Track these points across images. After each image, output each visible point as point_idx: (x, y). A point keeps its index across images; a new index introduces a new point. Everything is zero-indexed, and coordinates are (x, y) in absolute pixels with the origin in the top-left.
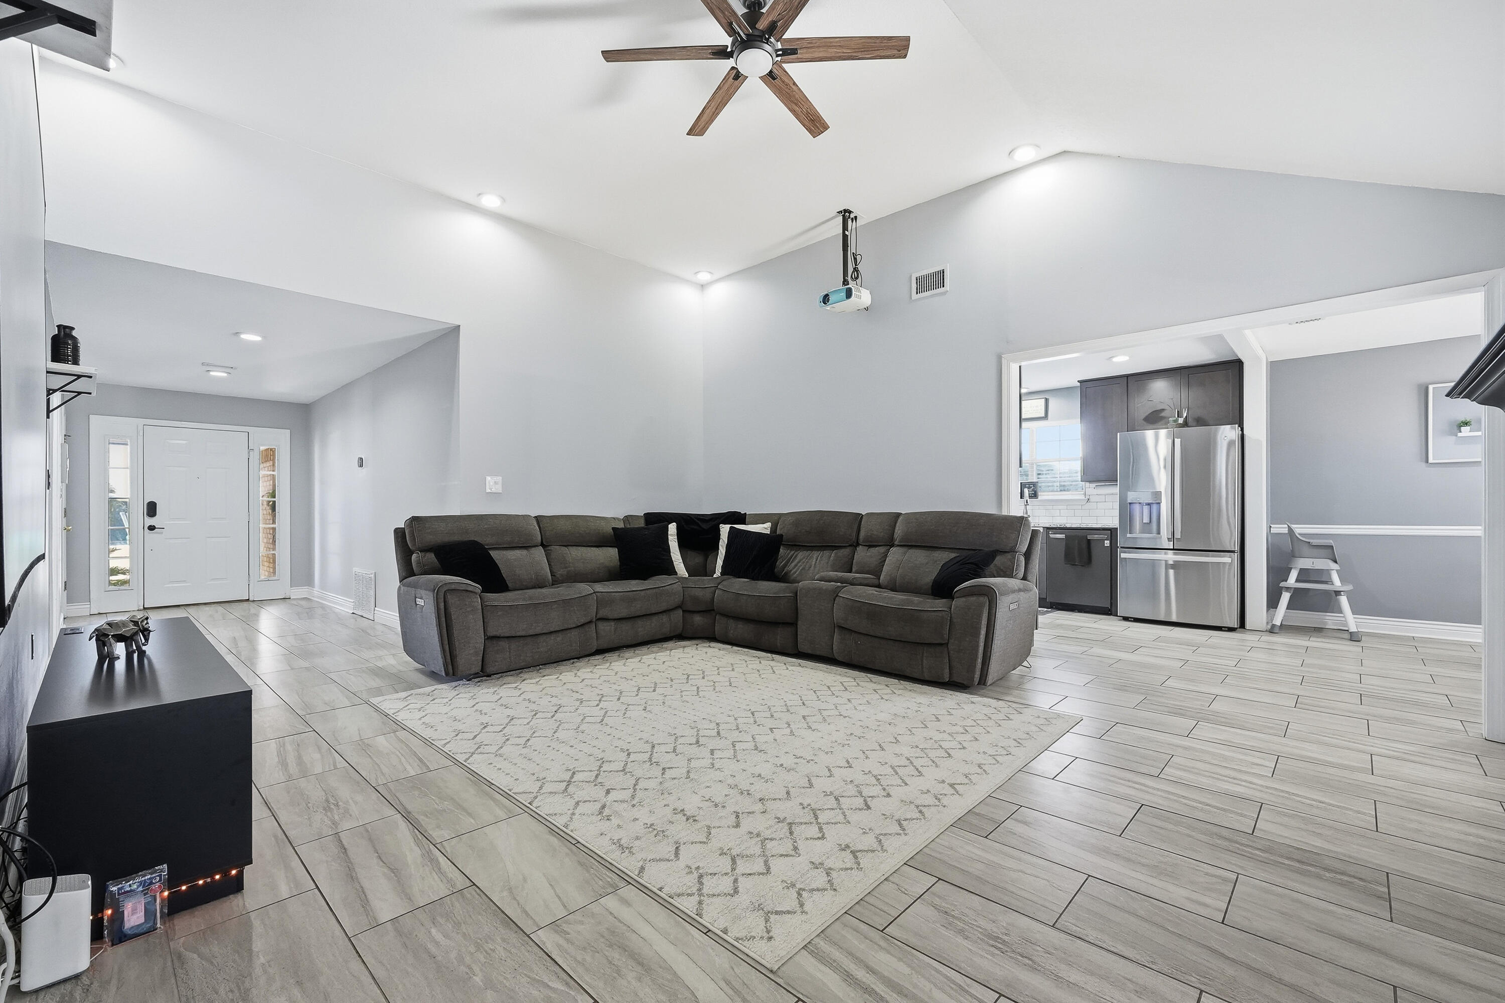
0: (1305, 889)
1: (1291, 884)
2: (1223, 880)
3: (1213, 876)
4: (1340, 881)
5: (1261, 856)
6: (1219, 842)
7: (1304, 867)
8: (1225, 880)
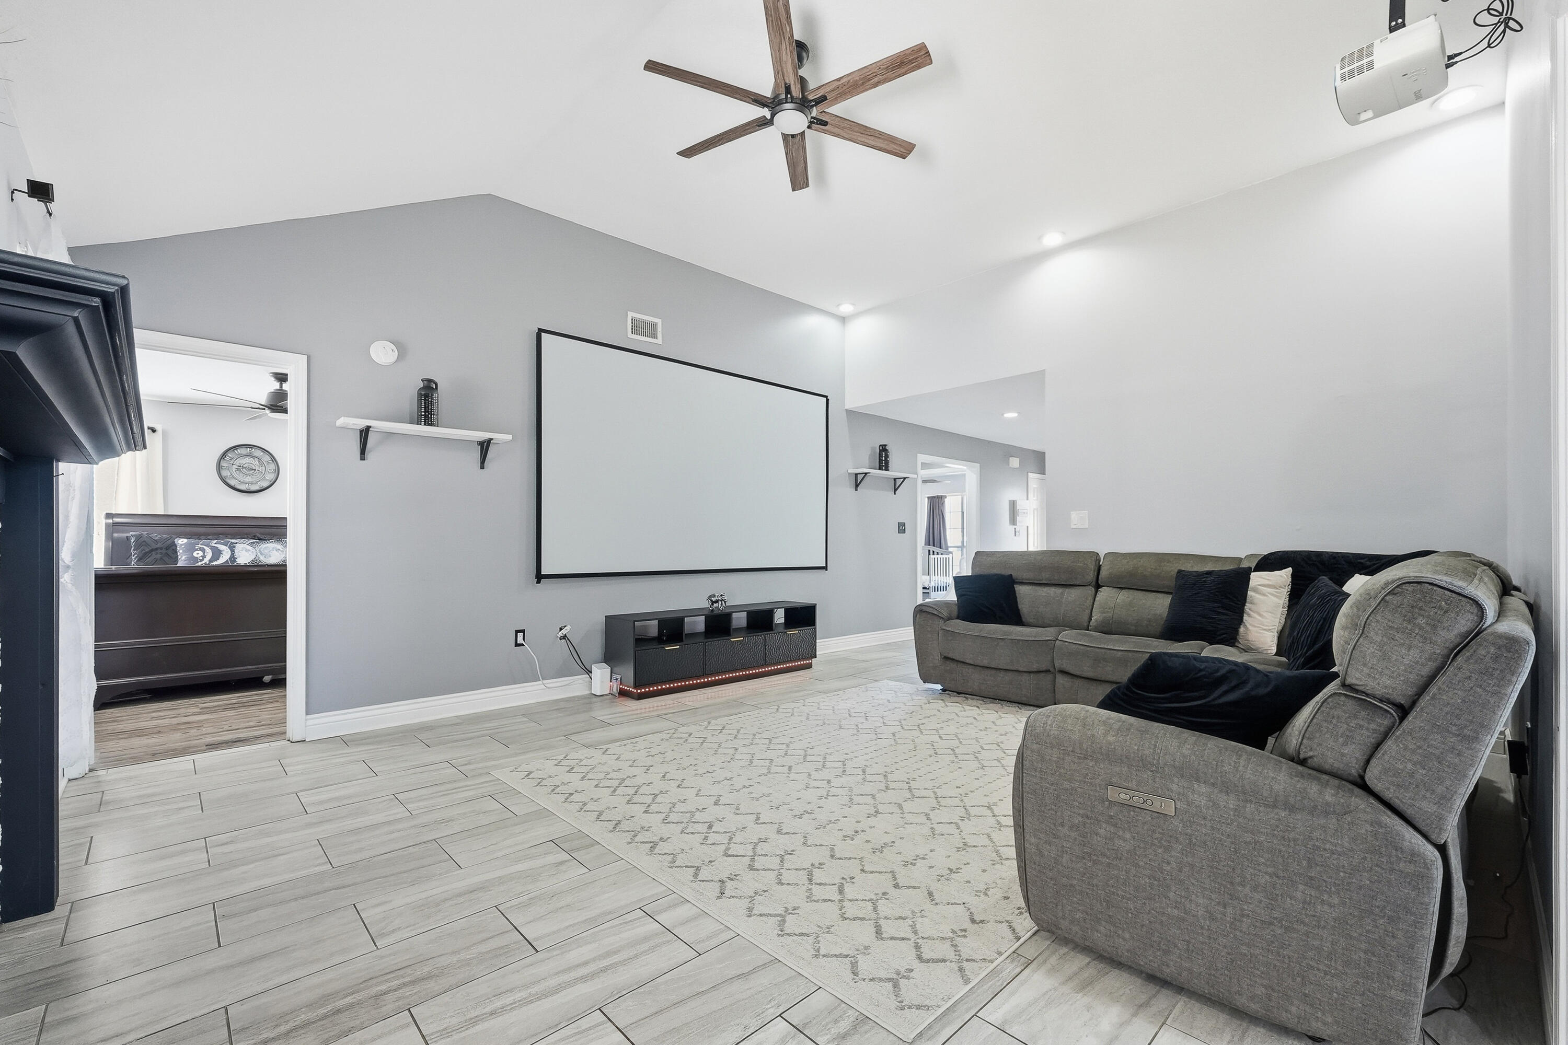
0: (315, 980)
1: (330, 975)
2: (384, 933)
3: (393, 931)
4: (287, 1018)
5: (376, 986)
6: (426, 969)
7: (329, 1008)
8: (382, 935)
